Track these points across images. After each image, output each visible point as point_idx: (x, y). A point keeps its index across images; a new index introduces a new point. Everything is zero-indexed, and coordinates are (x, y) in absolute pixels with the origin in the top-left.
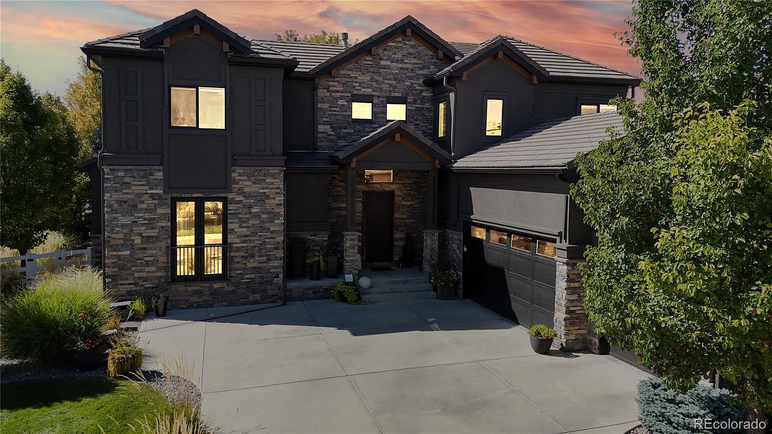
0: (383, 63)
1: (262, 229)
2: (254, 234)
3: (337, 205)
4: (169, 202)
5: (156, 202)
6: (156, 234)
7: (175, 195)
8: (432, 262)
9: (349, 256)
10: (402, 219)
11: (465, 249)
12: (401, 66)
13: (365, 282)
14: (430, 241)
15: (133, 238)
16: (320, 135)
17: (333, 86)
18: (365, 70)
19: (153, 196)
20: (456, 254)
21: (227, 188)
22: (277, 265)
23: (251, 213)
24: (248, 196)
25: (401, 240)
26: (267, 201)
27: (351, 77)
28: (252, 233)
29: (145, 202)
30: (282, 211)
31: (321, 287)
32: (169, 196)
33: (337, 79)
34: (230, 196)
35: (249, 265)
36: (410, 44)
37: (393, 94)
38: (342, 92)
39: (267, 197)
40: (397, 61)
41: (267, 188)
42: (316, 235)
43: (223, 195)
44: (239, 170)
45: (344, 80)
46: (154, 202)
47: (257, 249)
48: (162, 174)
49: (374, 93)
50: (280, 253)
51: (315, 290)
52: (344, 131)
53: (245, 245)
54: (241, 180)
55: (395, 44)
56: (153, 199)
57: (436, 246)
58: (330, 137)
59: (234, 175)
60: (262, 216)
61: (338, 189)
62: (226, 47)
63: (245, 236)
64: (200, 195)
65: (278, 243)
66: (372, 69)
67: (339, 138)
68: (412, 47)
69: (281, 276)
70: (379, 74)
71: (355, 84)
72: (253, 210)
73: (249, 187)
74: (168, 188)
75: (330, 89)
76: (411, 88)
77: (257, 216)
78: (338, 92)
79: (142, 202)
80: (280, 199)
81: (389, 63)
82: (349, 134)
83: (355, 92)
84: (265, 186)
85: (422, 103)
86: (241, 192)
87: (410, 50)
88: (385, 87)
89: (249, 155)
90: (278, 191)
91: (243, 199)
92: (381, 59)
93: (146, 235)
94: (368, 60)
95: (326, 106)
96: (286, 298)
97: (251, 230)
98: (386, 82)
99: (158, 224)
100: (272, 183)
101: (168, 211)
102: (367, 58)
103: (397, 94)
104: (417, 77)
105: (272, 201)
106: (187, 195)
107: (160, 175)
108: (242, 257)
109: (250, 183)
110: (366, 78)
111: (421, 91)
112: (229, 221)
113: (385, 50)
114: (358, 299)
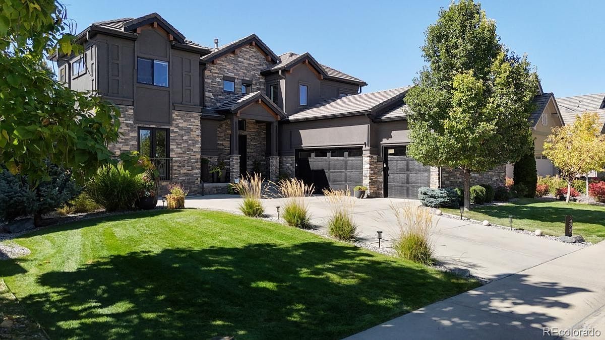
0: (239, 59)
1: (189, 149)
2: (184, 153)
4: (137, 129)
5: (129, 128)
6: (129, 149)
7: (140, 125)
8: (276, 174)
9: (235, 169)
10: (251, 152)
11: (297, 165)
12: (249, 62)
14: (274, 162)
15: (115, 151)
16: (206, 98)
17: (214, 69)
18: (230, 62)
19: (127, 125)
20: (290, 169)
21: (170, 123)
22: (197, 172)
23: (183, 139)
24: (181, 129)
25: (251, 165)
26: (191, 133)
27: (223, 65)
28: (184, 152)
29: (123, 128)
30: (199, 139)
31: (221, 187)
32: (137, 125)
33: (216, 66)
34: (171, 128)
35: (182, 172)
36: (252, 51)
37: (245, 78)
38: (218, 74)
39: (192, 130)
40: (247, 59)
41: (192, 125)
42: (211, 158)
43: (167, 127)
44: (177, 113)
45: (219, 67)
46: (128, 128)
47: (186, 162)
48: (133, 111)
49: (235, 77)
50: (199, 165)
51: (217, 188)
52: (219, 97)
53: (180, 159)
54: (177, 119)
55: (245, 49)
56: (127, 127)
57: (278, 165)
58: (213, 100)
59: (174, 115)
60: (189, 142)
62: (171, 38)
63: (180, 154)
64: (154, 126)
65: (198, 159)
66: (234, 62)
67: (217, 101)
68: (254, 52)
69: (199, 179)
70: (238, 66)
71: (225, 70)
72: (184, 138)
73: (182, 124)
74: (136, 120)
75: (212, 71)
76: (254, 76)
77: (186, 141)
78: (216, 73)
79: (121, 128)
80: (199, 132)
81: (242, 60)
82: (222, 99)
83: (225, 75)
84: (190, 124)
85: (260, 85)
86: (177, 125)
87: (254, 54)
88: (241, 74)
89: (182, 104)
90: (197, 127)
91: (178, 130)
92: (238, 57)
93: (123, 149)
94: (231, 56)
95: (210, 81)
96: (202, 193)
97: (183, 150)
98: (241, 70)
99: (130, 143)
100: (194, 122)
101: (136, 135)
103: (247, 79)
104: (257, 70)
105: (194, 133)
106: (147, 126)
107: (131, 112)
108: (178, 166)
109: (182, 121)
110: (231, 67)
111: (259, 78)
112: (171, 143)
113: (241, 52)
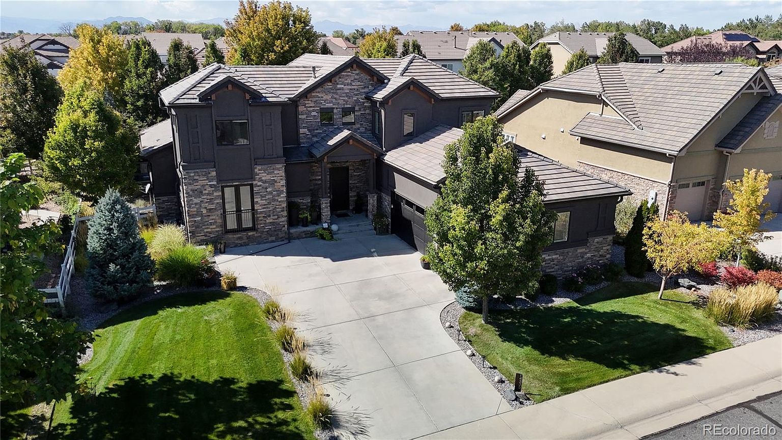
0: (339, 86)
1: (274, 200)
2: (269, 203)
3: (314, 178)
4: (220, 188)
5: (213, 189)
6: (214, 207)
7: (222, 185)
8: (373, 213)
9: (325, 213)
10: (354, 183)
11: (392, 207)
12: (350, 87)
13: (334, 227)
14: (372, 201)
15: (202, 210)
16: (301, 135)
17: (308, 103)
18: (327, 92)
19: (211, 186)
20: (387, 208)
21: (253, 179)
22: (283, 220)
23: (267, 192)
24: (265, 182)
25: (354, 196)
26: (275, 184)
27: (319, 97)
28: (268, 203)
29: (207, 189)
30: (284, 189)
31: (309, 231)
32: (220, 185)
33: (310, 99)
34: (254, 183)
35: (267, 221)
36: (355, 74)
37: (346, 106)
38: (314, 107)
39: (276, 182)
40: (348, 85)
41: (276, 177)
42: (303, 200)
43: (250, 182)
44: (259, 167)
45: (315, 99)
46: (212, 189)
47: (271, 212)
48: (215, 173)
49: (334, 106)
50: (285, 213)
51: (306, 233)
52: (316, 131)
53: (265, 210)
54: (261, 173)
55: (346, 74)
56: (211, 188)
57: (375, 203)
58: (308, 136)
59: (256, 170)
60: (274, 193)
61: (314, 168)
62: (248, 97)
63: (264, 205)
64: (237, 183)
65: (283, 207)
66: (332, 91)
67: (313, 136)
68: (357, 74)
69: (286, 226)
70: (337, 94)
71: (322, 101)
72: (268, 190)
73: (265, 177)
74: (219, 180)
75: (306, 105)
76: (357, 101)
77: (271, 193)
78: (311, 107)
79: (206, 190)
80: (283, 182)
81: (343, 86)
82: (319, 133)
83: (322, 107)
84: (274, 175)
85: (365, 110)
86: (260, 180)
87: (356, 77)
88: (341, 102)
89: (264, 158)
90: (281, 178)
91: (262, 184)
92: (338, 84)
93: (209, 208)
94: (329, 85)
95: (304, 116)
96: (290, 238)
97: (268, 201)
98: (341, 98)
99: (215, 201)
100: (278, 174)
101: (220, 193)
102: (329, 84)
103: (348, 106)
104: (361, 94)
105: (279, 184)
106: (230, 184)
107: (214, 174)
108: (263, 217)
109: (266, 174)
110: (329, 97)
111: (364, 103)
112: (255, 197)
113: (340, 78)
114: (332, 238)
